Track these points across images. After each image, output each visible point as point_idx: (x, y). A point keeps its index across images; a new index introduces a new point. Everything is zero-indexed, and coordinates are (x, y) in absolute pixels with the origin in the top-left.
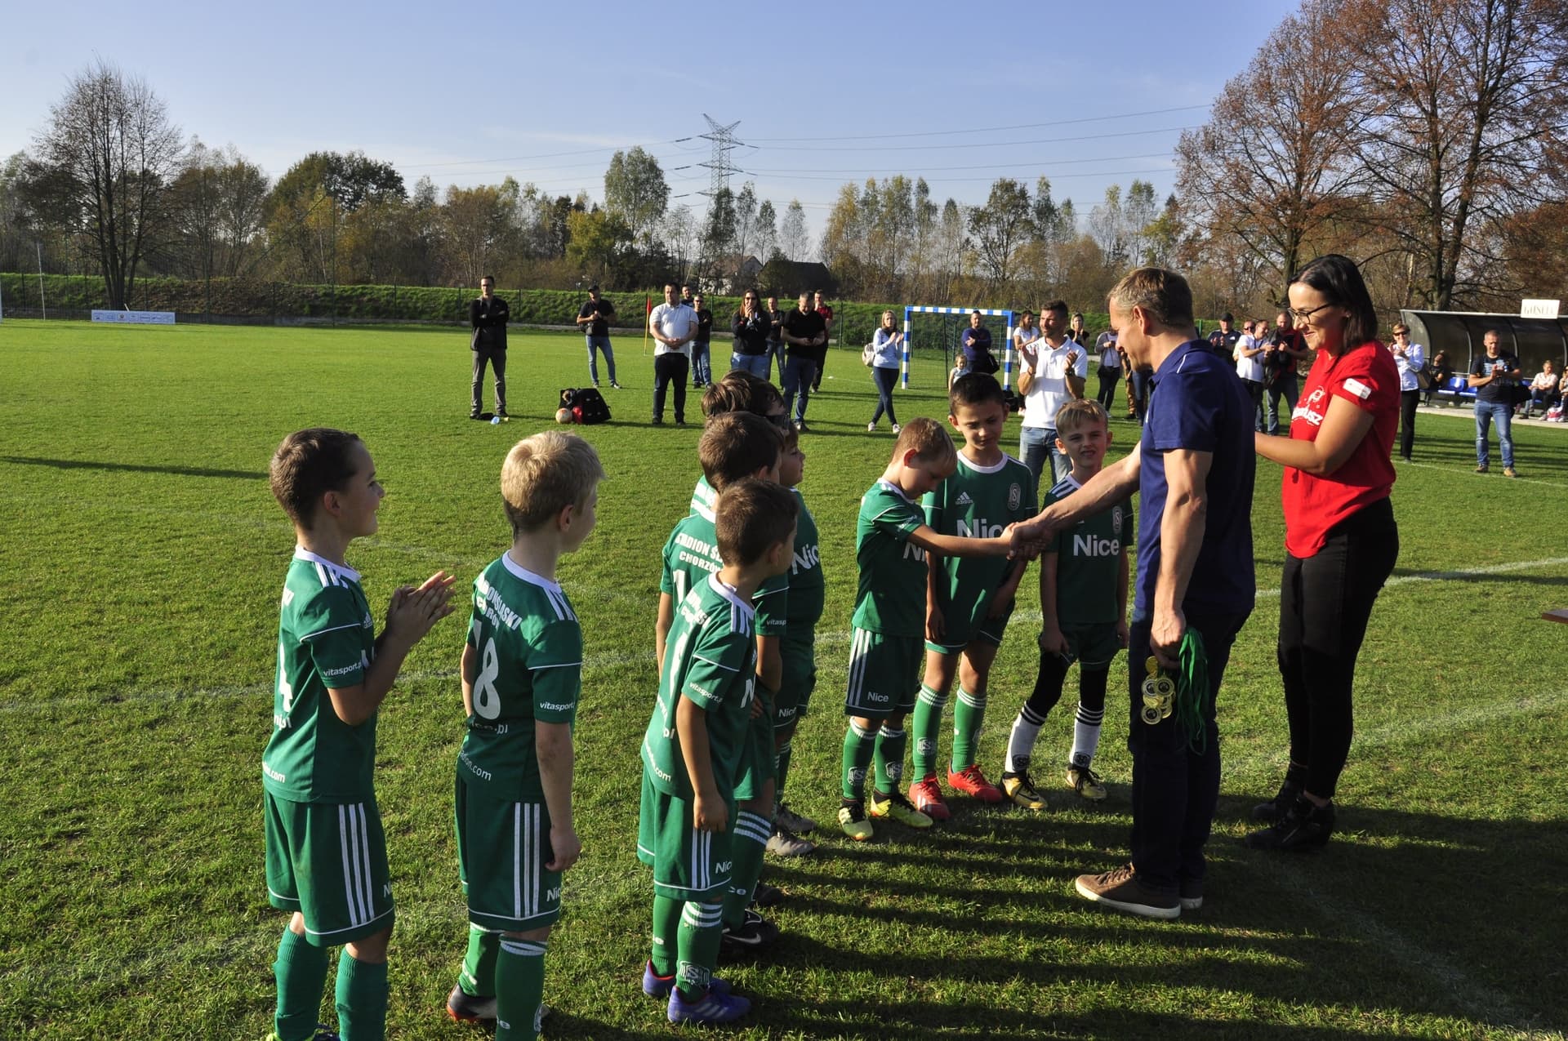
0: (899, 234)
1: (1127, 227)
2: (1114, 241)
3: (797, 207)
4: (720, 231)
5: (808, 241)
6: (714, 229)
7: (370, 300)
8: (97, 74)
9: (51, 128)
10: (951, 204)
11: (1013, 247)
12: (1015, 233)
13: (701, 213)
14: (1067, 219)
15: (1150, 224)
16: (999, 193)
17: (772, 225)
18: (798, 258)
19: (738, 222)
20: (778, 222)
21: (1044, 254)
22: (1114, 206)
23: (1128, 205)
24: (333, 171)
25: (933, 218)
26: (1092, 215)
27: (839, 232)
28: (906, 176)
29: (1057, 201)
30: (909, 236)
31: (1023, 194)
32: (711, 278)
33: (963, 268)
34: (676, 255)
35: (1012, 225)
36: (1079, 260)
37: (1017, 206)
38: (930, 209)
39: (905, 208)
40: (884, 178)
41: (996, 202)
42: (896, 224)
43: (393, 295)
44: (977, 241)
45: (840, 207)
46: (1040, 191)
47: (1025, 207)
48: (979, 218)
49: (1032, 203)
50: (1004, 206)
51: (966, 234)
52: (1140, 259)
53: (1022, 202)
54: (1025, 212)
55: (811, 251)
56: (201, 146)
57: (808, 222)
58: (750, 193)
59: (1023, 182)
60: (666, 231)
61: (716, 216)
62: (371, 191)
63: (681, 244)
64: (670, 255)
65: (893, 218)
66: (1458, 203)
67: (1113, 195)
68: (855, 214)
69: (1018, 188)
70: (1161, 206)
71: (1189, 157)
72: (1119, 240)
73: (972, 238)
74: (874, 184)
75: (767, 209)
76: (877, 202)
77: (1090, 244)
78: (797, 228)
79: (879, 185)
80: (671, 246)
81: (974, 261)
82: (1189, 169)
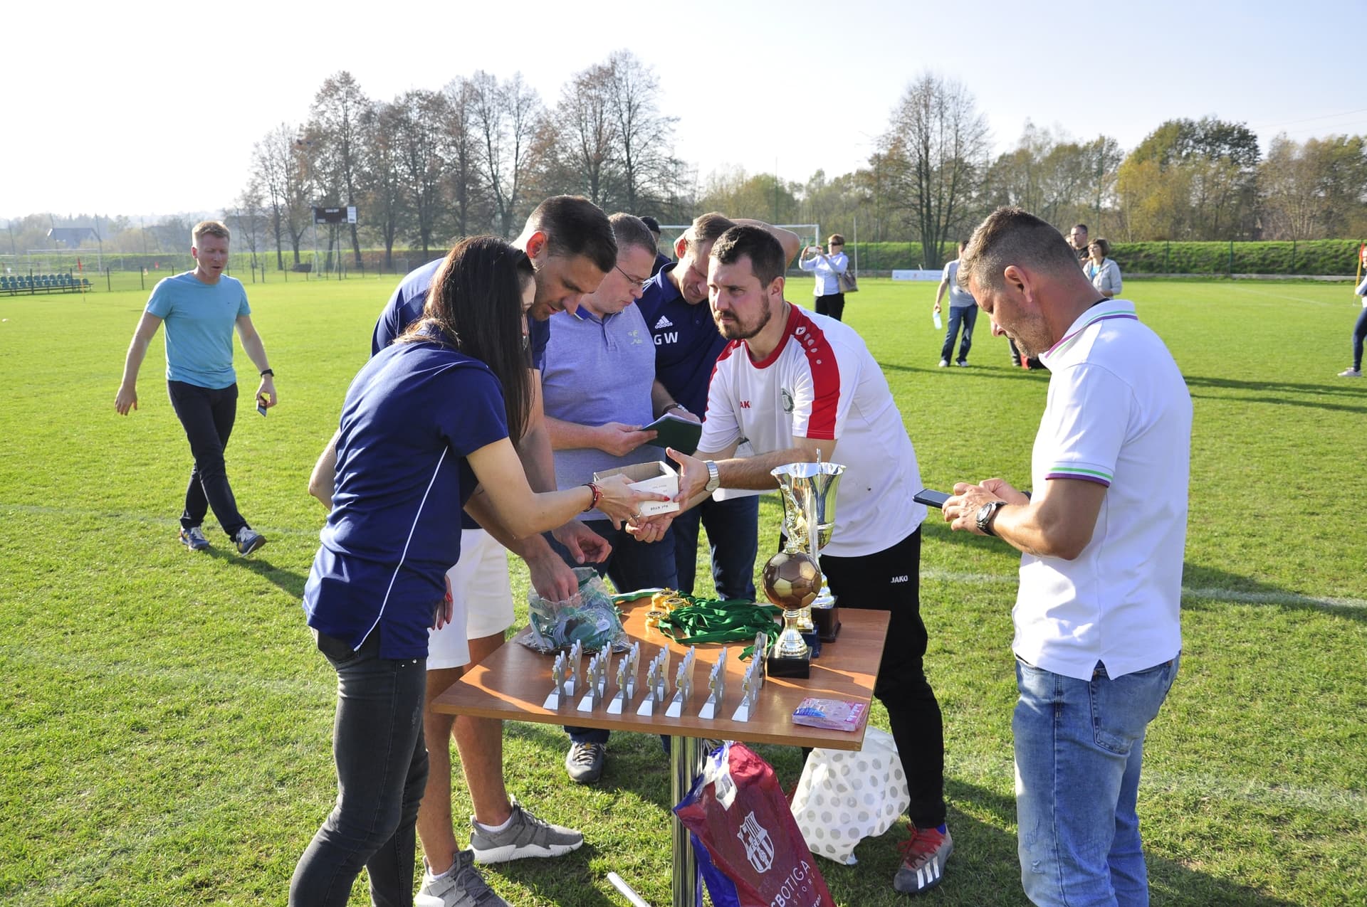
7: (1146, 256)
8: (923, 77)
9: (888, 124)
24: (1185, 136)
43: (1168, 250)
56: (1031, 126)
62: (1223, 152)
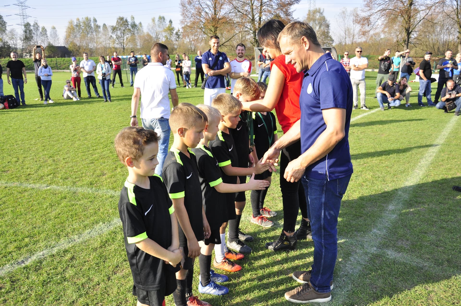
0: (89, 35)
1: (159, 30)
2: (155, 34)
3: (54, 28)
4: (28, 38)
5: (59, 39)
6: (26, 36)
10: (104, 25)
11: (125, 37)
12: (125, 33)
13: (20, 31)
14: (140, 28)
15: (165, 28)
16: (119, 21)
17: (46, 34)
18: (57, 44)
19: (34, 34)
20: (48, 33)
21: (135, 39)
22: (154, 23)
23: (158, 23)
25: (99, 30)
26: (148, 26)
27: (69, 36)
28: (89, 17)
29: (137, 23)
30: (92, 36)
31: (126, 21)
32: (27, 53)
33: (111, 45)
34: (13, 46)
35: (124, 30)
36: (146, 40)
37: (125, 25)
38: (98, 27)
39: (90, 27)
40: (82, 18)
41: (118, 24)
42: (88, 32)
44: (114, 36)
45: (69, 27)
46: (132, 20)
47: (128, 25)
48: (114, 29)
49: (129, 23)
50: (121, 25)
51: (110, 34)
52: (163, 39)
53: (126, 23)
54: (128, 26)
55: (60, 42)
57: (58, 33)
58: (36, 24)
59: (126, 17)
60: (8, 37)
61: (25, 32)
63: (15, 42)
64: (11, 46)
65: (87, 30)
66: (258, 18)
67: (153, 20)
68: (74, 29)
69: (125, 19)
70: (168, 23)
71: (183, 6)
72: (157, 33)
73: (112, 35)
74: (79, 20)
75: (44, 29)
76: (81, 25)
77: (148, 35)
78: (55, 35)
79: (81, 20)
80: (11, 43)
81: (114, 42)
82: (184, 10)
